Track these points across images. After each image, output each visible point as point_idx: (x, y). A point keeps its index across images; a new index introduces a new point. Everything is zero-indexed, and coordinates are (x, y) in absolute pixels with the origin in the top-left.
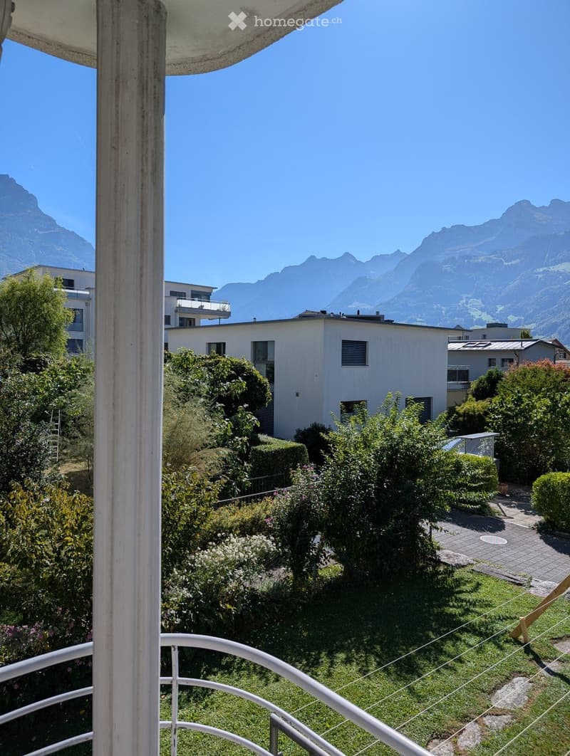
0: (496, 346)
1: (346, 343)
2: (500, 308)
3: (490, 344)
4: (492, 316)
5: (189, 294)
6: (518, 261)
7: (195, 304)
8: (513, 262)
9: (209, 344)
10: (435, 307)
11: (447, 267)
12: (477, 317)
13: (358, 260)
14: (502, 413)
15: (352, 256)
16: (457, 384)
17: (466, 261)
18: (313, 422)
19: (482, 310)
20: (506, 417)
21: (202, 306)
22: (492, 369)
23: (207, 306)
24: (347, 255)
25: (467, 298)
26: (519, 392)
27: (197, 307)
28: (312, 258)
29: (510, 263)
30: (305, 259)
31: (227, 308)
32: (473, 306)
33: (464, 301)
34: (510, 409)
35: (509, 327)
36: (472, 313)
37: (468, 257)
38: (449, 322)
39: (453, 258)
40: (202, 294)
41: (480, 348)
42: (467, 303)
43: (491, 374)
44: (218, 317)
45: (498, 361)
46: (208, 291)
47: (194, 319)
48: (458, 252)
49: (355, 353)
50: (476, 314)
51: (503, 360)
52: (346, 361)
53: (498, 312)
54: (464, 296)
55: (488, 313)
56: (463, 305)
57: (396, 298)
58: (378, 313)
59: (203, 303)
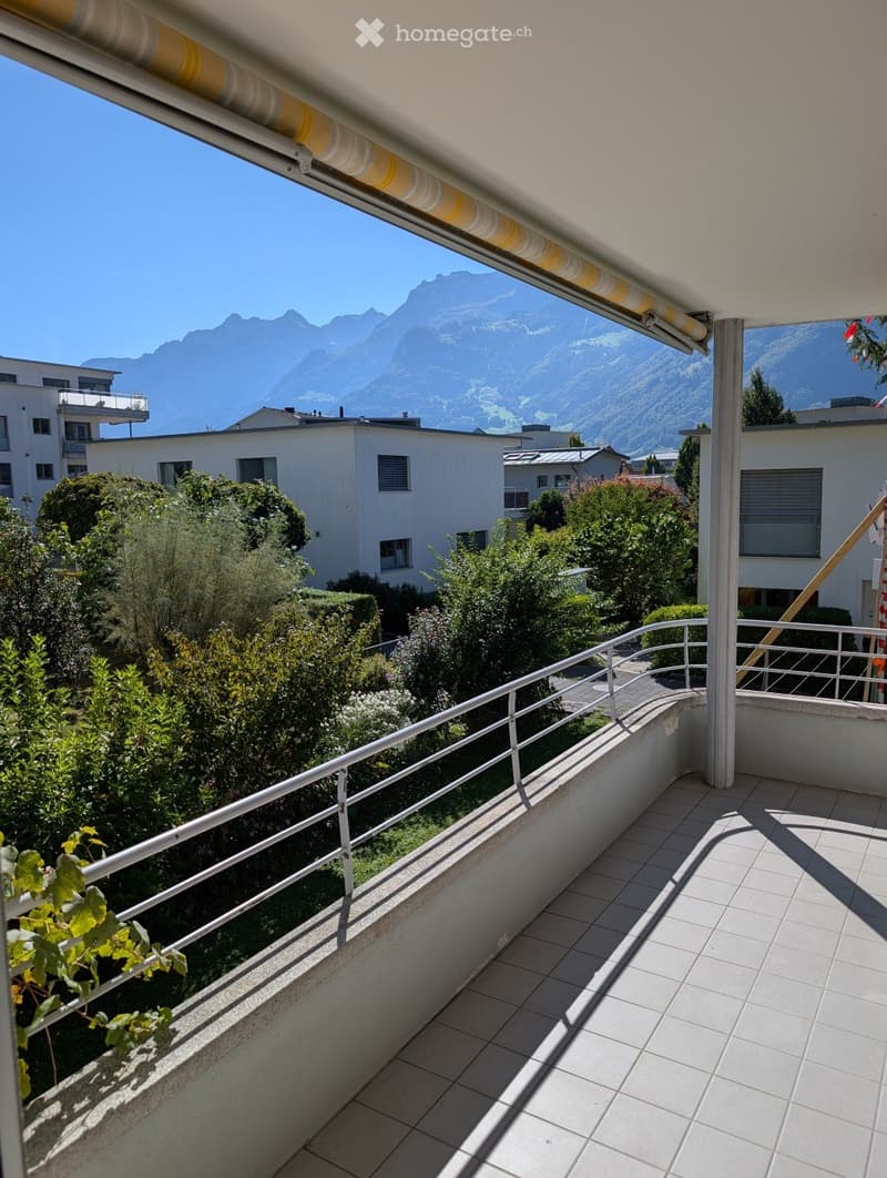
0: (546, 458)
1: (382, 459)
2: (525, 400)
3: (539, 456)
4: (515, 414)
5: (75, 382)
6: (547, 329)
7: (91, 400)
8: (540, 332)
9: (162, 464)
10: (432, 400)
11: (446, 338)
12: (493, 415)
13: (310, 322)
14: (590, 544)
15: (299, 316)
16: (516, 511)
17: (474, 328)
18: (351, 571)
19: (499, 404)
20: (595, 547)
21: (102, 403)
22: (545, 491)
23: (111, 402)
24: (291, 314)
25: (478, 385)
26: (608, 517)
27: (94, 404)
28: (235, 318)
29: (535, 333)
30: (224, 320)
31: (142, 404)
32: (486, 398)
33: (473, 390)
34: (600, 539)
35: (552, 429)
36: (485, 409)
37: (477, 322)
38: (452, 423)
39: (456, 323)
40: (97, 381)
41: (526, 462)
42: (477, 392)
43: (546, 497)
44: (128, 419)
45: (551, 480)
46: (107, 377)
47: (89, 424)
48: (462, 313)
49: (394, 473)
50: (491, 410)
51: (558, 478)
52: (385, 485)
53: (521, 407)
54: (473, 382)
55: (508, 409)
56: (472, 395)
57: (373, 386)
58: (405, 414)
59: (104, 398)
